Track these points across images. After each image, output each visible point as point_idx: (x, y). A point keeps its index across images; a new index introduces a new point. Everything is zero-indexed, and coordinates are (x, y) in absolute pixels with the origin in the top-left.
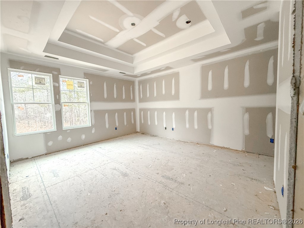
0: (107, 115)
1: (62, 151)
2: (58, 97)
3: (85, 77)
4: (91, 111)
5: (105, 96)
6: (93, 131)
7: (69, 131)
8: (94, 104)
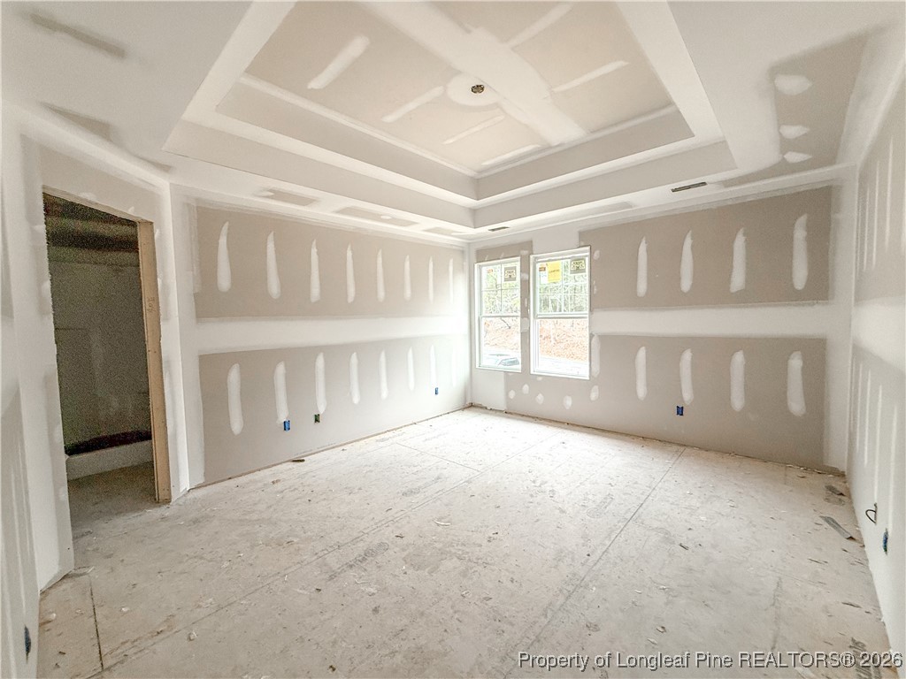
0: (642, 353)
1: (527, 419)
2: (526, 303)
3: (582, 244)
4: (591, 336)
5: (642, 287)
6: (594, 395)
7: (540, 379)
8: (600, 315)
